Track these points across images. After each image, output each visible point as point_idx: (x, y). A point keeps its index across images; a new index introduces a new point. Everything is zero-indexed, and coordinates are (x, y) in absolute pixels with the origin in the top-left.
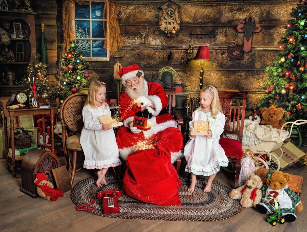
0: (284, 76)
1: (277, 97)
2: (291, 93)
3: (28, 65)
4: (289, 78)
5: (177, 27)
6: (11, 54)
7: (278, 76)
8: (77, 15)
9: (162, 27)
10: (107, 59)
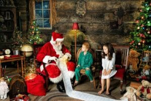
0: (139, 36)
1: (136, 47)
2: (143, 45)
3: (13, 32)
4: (142, 37)
5: (85, 12)
6: (5, 27)
7: (136, 36)
8: (36, 7)
9: (77, 12)
10: (51, 28)
